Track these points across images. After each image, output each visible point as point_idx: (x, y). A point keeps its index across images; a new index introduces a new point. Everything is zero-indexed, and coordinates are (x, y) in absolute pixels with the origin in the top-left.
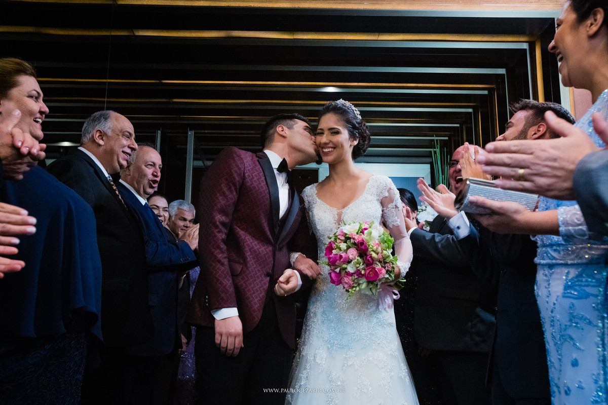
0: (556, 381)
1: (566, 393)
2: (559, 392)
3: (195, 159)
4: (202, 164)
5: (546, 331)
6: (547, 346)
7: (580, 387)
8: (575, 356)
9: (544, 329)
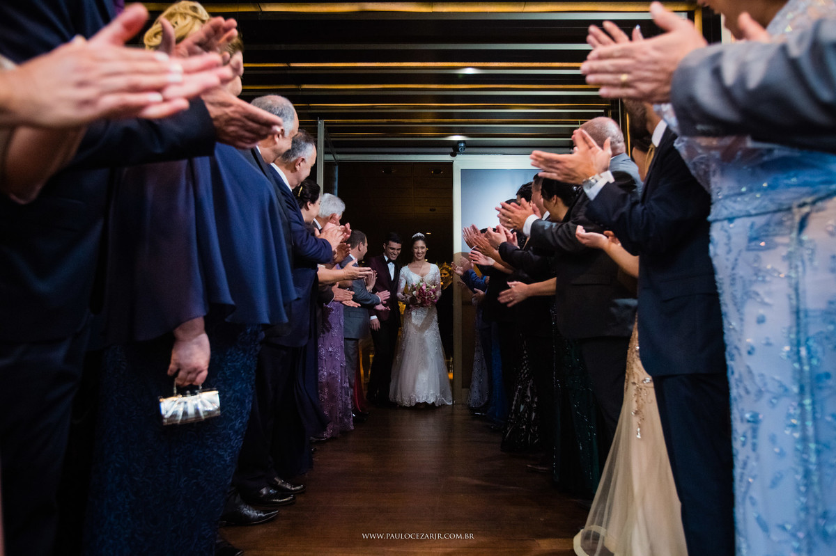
0: (737, 343)
1: (749, 353)
2: (740, 354)
3: (326, 153)
4: (332, 158)
5: (723, 292)
6: (724, 309)
7: (768, 344)
8: (761, 311)
9: (720, 291)
